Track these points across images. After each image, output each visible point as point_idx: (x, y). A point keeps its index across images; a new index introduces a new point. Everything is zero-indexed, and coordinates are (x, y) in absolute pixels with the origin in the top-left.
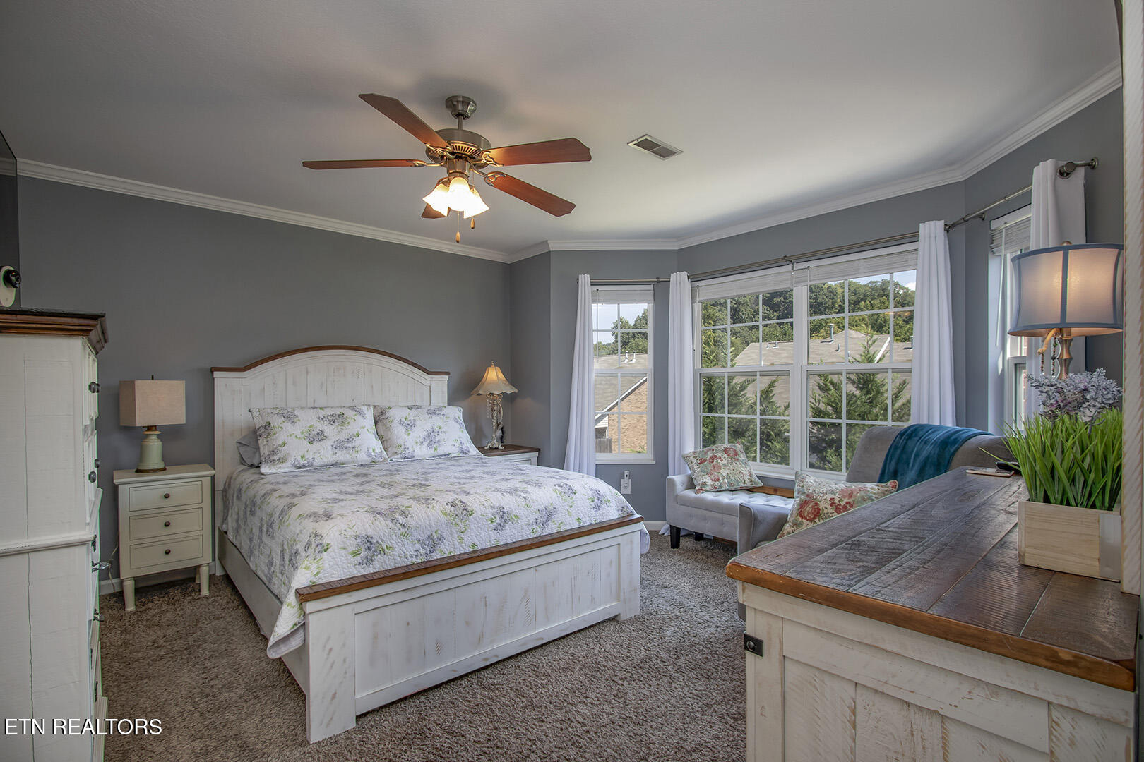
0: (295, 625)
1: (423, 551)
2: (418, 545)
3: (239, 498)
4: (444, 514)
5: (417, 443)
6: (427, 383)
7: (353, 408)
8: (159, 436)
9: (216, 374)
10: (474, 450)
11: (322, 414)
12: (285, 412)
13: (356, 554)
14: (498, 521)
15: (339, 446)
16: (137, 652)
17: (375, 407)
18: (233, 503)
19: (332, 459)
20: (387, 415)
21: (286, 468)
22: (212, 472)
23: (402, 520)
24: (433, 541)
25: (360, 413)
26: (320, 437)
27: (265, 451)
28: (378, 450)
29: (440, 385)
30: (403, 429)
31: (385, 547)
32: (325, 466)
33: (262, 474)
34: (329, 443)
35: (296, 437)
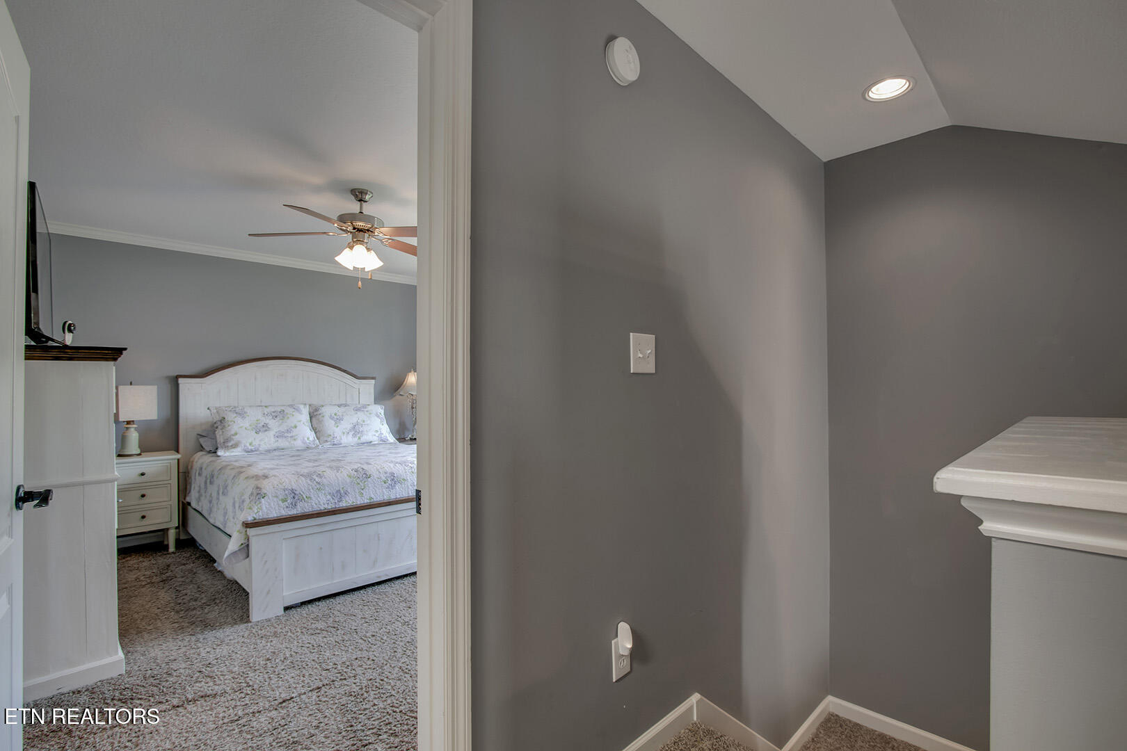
0: (242, 544)
1: (333, 501)
2: (329, 497)
3: (200, 474)
4: (350, 477)
5: (344, 433)
6: (355, 386)
7: (291, 406)
8: (136, 429)
9: (181, 381)
10: (391, 439)
11: (266, 410)
12: (237, 409)
13: (284, 500)
14: (389, 482)
15: (280, 435)
16: (125, 584)
17: (310, 405)
18: (195, 479)
19: (275, 445)
20: (320, 412)
21: (237, 452)
22: (179, 456)
23: (317, 479)
24: (340, 494)
25: (298, 410)
26: (264, 429)
27: (220, 439)
28: (311, 439)
29: (367, 389)
30: (333, 422)
31: (305, 497)
32: (269, 451)
33: (219, 456)
34: (272, 433)
35: (246, 429)
